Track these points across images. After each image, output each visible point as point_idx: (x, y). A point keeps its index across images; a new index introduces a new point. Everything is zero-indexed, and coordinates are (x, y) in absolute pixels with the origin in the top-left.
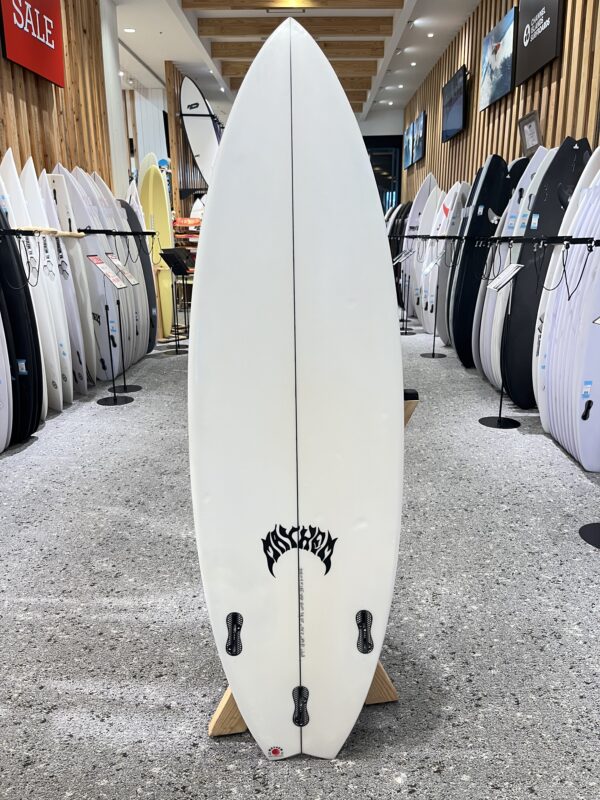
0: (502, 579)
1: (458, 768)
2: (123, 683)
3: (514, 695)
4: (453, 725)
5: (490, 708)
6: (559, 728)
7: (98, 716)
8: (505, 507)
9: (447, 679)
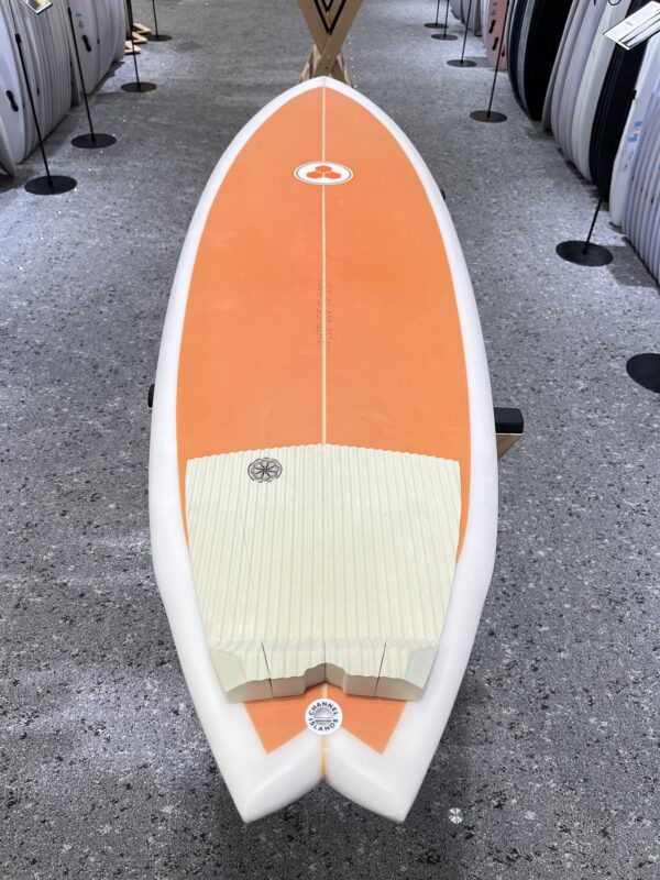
0: (576, 507)
1: (521, 801)
2: (117, 676)
3: (587, 691)
4: (516, 737)
5: (559, 710)
6: (637, 743)
7: (90, 727)
8: (582, 385)
9: (509, 667)
